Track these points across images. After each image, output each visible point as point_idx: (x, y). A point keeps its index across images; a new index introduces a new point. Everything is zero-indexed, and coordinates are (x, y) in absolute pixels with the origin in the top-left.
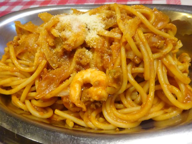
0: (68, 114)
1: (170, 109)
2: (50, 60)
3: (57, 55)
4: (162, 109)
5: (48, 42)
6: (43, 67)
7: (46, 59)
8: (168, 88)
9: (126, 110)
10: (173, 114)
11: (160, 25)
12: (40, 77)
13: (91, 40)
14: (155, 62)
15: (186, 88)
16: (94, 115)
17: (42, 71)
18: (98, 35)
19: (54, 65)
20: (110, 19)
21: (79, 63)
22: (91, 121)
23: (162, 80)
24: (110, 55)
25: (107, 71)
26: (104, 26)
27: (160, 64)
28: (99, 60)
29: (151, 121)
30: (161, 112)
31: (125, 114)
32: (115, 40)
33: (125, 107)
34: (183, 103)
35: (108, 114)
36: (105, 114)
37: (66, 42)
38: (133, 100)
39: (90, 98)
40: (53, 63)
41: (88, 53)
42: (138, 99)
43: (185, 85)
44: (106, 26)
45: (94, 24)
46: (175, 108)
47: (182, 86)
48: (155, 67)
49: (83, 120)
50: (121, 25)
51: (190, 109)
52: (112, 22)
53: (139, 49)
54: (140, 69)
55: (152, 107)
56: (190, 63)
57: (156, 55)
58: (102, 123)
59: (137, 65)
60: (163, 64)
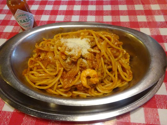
0: (80, 92)
1: (124, 82)
2: (65, 67)
3: (68, 64)
4: (121, 82)
5: (62, 58)
6: (62, 71)
7: (63, 67)
8: (123, 74)
9: (106, 86)
10: (125, 83)
11: (116, 43)
12: (62, 77)
13: (85, 55)
14: (116, 63)
15: (129, 72)
16: (93, 90)
17: (63, 74)
18: (88, 51)
19: (68, 70)
20: (93, 43)
21: (81, 67)
22: (93, 93)
23: (120, 70)
24: (96, 61)
25: (96, 69)
26: (90, 46)
27: (118, 63)
28: (90, 64)
29: (117, 88)
30: (121, 84)
31: (107, 87)
32: (97, 54)
33: (106, 84)
34: (129, 79)
35: (99, 88)
36: (98, 89)
37: (73, 58)
38: (108, 80)
39: (91, 83)
40: (67, 68)
41: (84, 61)
42: (110, 79)
43: (129, 70)
44: (91, 46)
45: (85, 45)
46: (125, 81)
47: (127, 71)
48: (117, 65)
49: (89, 94)
50: (99, 46)
51: (131, 81)
52: (93, 44)
53: (109, 58)
54: (110, 67)
55: (117, 82)
56: (130, 58)
57: (116, 59)
58: (97, 93)
59: (109, 65)
60: (119, 63)
